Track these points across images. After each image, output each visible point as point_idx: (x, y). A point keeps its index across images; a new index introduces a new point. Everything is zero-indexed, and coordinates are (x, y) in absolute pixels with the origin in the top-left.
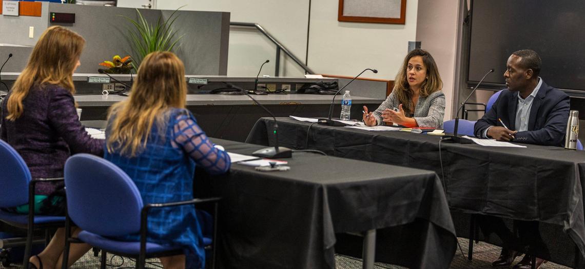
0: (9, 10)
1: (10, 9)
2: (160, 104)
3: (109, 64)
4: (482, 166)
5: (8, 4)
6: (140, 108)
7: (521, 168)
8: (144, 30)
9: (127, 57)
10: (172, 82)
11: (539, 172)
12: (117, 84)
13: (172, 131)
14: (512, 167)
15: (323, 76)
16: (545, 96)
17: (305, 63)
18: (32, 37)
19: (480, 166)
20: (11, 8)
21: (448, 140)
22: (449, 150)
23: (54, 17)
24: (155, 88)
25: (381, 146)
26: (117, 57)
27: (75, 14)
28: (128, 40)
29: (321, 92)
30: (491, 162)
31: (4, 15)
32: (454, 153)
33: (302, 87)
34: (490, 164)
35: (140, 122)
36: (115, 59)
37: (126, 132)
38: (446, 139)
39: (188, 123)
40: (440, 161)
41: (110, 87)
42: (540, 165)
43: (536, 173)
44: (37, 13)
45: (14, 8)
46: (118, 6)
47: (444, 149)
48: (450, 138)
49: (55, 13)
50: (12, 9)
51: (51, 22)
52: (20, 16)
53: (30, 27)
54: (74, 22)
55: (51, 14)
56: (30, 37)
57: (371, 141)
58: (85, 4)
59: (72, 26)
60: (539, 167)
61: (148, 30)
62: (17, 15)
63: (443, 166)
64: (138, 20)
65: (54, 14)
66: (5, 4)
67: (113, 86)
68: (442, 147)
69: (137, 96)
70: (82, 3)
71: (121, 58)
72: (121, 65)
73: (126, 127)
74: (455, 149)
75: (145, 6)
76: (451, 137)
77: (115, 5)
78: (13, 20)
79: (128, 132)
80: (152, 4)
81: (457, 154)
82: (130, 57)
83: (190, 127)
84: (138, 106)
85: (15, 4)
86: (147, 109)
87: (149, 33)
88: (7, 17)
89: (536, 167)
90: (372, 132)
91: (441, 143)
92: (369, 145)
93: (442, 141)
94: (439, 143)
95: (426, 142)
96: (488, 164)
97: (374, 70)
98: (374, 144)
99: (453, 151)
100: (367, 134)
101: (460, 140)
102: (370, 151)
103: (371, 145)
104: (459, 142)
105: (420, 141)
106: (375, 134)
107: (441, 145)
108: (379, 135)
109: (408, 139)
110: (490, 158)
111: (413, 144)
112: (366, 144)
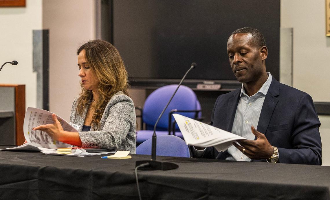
21: (146, 167)
22: (149, 181)
25: (52, 182)
30: (211, 194)
32: (157, 185)
34: (211, 197)
38: (142, 165)
40: (138, 197)
42: (281, 194)
47: (143, 180)
48: (147, 164)
57: (36, 175)
60: (280, 197)
68: (140, 177)
74: (158, 178)
76: (149, 162)
81: (161, 186)
89: (275, 197)
90: (35, 163)
91: (137, 172)
92: (34, 182)
93: (138, 169)
94: (134, 171)
95: (117, 172)
96: (207, 198)
97: (13, 62)
98: (40, 179)
99: (155, 182)
100: (30, 165)
101: (162, 165)
102: (36, 189)
103: (36, 181)
104: (160, 169)
105: (108, 171)
106: (42, 166)
107: (138, 175)
108: (47, 166)
109: (91, 170)
110: (209, 189)
111: (98, 176)
112: (28, 180)
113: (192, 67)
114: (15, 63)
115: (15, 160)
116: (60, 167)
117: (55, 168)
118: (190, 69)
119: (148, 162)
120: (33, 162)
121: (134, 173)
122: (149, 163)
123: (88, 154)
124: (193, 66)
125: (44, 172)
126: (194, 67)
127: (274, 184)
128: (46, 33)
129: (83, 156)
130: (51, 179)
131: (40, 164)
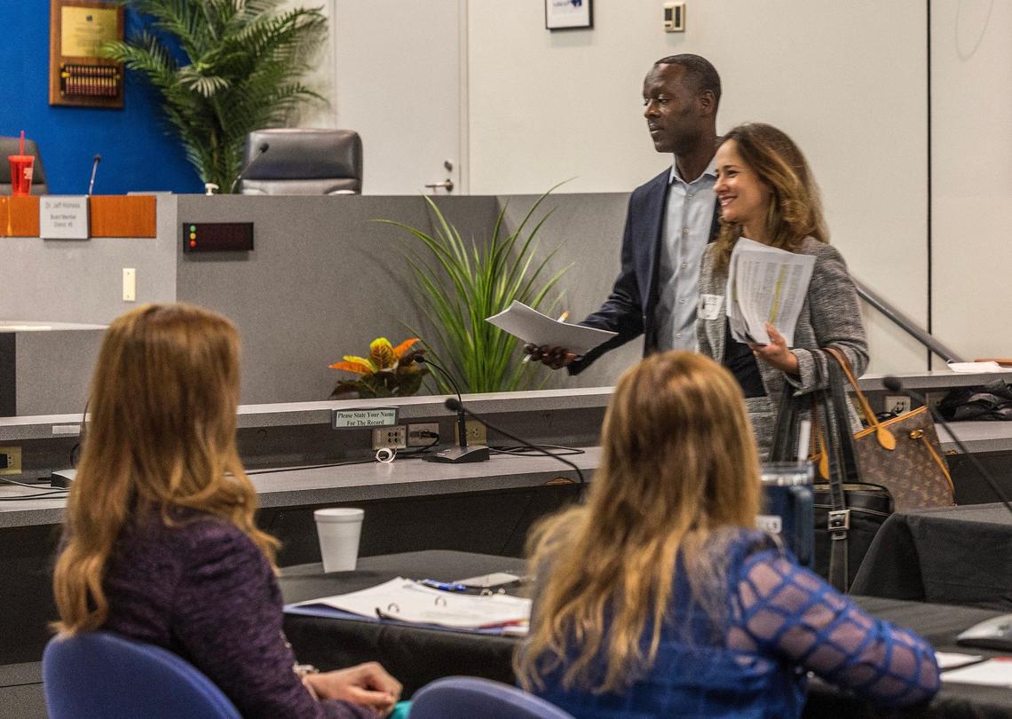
0: (60, 225)
1: (62, 221)
2: (686, 517)
3: (359, 365)
5: (57, 206)
6: (625, 540)
8: (453, 259)
9: (410, 342)
10: (718, 445)
12: (413, 428)
13: (734, 601)
15: (1002, 364)
17: (924, 326)
18: (132, 298)
20: (65, 217)
23: (193, 236)
24: (665, 471)
26: (380, 342)
27: (251, 225)
28: (406, 289)
29: (1003, 411)
31: (46, 240)
33: (943, 401)
35: (632, 581)
36: (377, 348)
37: (581, 614)
39: (779, 572)
41: (392, 438)
44: (144, 228)
45: (74, 217)
46: (365, 192)
49: (196, 225)
50: (69, 221)
51: (184, 251)
52: (93, 240)
53: (125, 270)
54: (252, 248)
55: (186, 228)
56: (125, 298)
58: (271, 193)
59: (246, 259)
61: (463, 257)
62: (85, 236)
64: (432, 232)
65: (193, 228)
66: (48, 205)
67: (403, 433)
69: (613, 508)
70: (262, 190)
71: (394, 347)
72: (396, 365)
73: (579, 602)
75: (434, 186)
77: (357, 188)
78: (74, 253)
79: (587, 616)
80: (454, 181)
82: (418, 340)
83: (787, 581)
84: (619, 536)
85: (78, 206)
86: (646, 540)
87: (466, 262)
88: (54, 243)
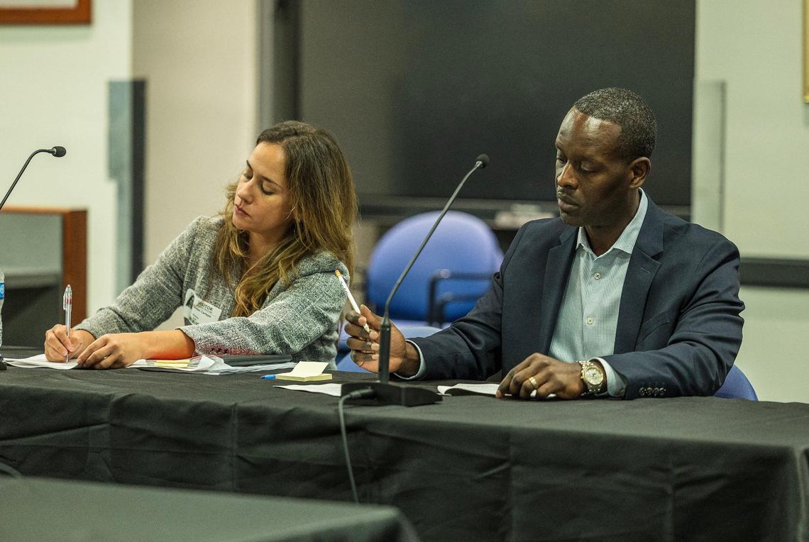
4: (489, 477)
7: (620, 476)
11: (678, 487)
14: (587, 475)
16: (661, 249)
19: (480, 476)
21: (364, 397)
25: (143, 431)
30: (517, 462)
34: (516, 469)
38: (356, 393)
40: (345, 467)
43: (669, 490)
47: (356, 428)
48: (367, 391)
57: (105, 415)
60: (678, 471)
63: (358, 484)
68: (350, 421)
74: (394, 424)
76: (373, 386)
89: (667, 470)
90: (103, 386)
91: (344, 408)
92: (100, 430)
93: (345, 403)
94: (335, 408)
95: (295, 409)
96: (508, 470)
97: (55, 150)
98: (114, 425)
99: (386, 433)
100: (91, 392)
101: (403, 394)
102: (105, 447)
103: (104, 429)
104: (397, 402)
105: (274, 407)
106: (119, 392)
107: (345, 415)
108: (131, 393)
109: (233, 403)
110: (513, 451)
111: (252, 418)
112: (88, 425)
113: (479, 163)
114: (59, 152)
115: (56, 381)
116: (161, 396)
117: (149, 397)
118: (475, 169)
119: (370, 387)
120: (99, 384)
121: (337, 411)
122: (372, 388)
123: (228, 367)
124: (481, 162)
125: (124, 407)
126: (484, 165)
127: (664, 440)
128: (139, 89)
129: (218, 374)
130: (139, 424)
131: (115, 388)
